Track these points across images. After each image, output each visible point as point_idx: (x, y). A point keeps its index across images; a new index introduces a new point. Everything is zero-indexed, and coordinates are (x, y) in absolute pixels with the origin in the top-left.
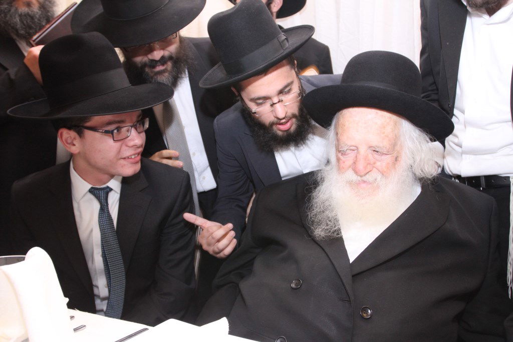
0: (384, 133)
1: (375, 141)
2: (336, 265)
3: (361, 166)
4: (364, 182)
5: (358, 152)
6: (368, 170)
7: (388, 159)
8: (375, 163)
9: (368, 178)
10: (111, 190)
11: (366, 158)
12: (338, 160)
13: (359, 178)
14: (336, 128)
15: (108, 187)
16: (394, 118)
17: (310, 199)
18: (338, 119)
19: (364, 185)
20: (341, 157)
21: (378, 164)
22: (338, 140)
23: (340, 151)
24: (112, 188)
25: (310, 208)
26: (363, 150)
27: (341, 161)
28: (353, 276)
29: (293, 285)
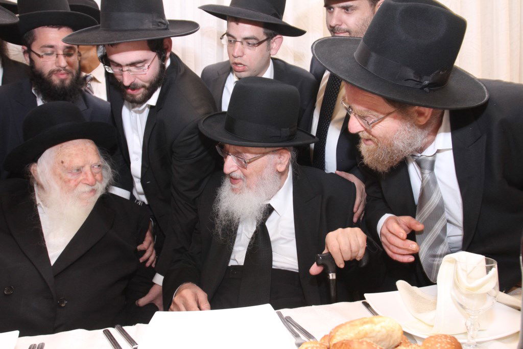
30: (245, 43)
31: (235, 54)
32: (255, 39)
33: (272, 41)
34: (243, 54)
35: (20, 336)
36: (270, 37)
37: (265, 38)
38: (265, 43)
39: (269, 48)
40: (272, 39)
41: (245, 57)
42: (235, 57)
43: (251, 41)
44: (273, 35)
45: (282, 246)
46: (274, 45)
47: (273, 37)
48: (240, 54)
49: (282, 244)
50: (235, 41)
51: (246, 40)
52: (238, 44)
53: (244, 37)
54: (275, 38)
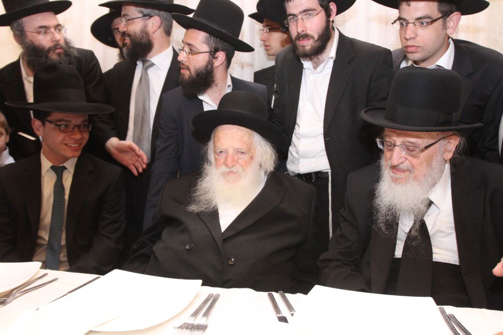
0: (243, 140)
1: (238, 145)
2: (214, 234)
3: (229, 161)
4: (232, 172)
5: (228, 153)
6: (234, 164)
7: (245, 157)
8: (238, 160)
9: (234, 169)
10: (66, 168)
11: (233, 157)
12: (216, 159)
13: (229, 170)
14: (214, 139)
15: (64, 167)
16: (249, 131)
17: (195, 185)
18: (215, 133)
19: (231, 174)
20: (217, 157)
21: (240, 161)
22: (215, 146)
23: (216, 153)
24: (67, 167)
25: (195, 191)
26: (231, 151)
27: (218, 161)
28: (224, 240)
29: (187, 247)
30: (417, 24)
31: (408, 37)
32: (429, 17)
33: (448, 19)
34: (416, 35)
35: (203, 285)
36: (445, 15)
37: (440, 15)
38: (440, 21)
39: (445, 27)
40: (448, 17)
41: (418, 38)
42: (407, 40)
43: (424, 21)
44: (449, 13)
45: (441, 239)
46: (451, 24)
47: (449, 15)
48: (413, 36)
49: (442, 237)
50: (408, 23)
51: (419, 21)
52: (411, 25)
53: (417, 17)
54: (451, 16)
